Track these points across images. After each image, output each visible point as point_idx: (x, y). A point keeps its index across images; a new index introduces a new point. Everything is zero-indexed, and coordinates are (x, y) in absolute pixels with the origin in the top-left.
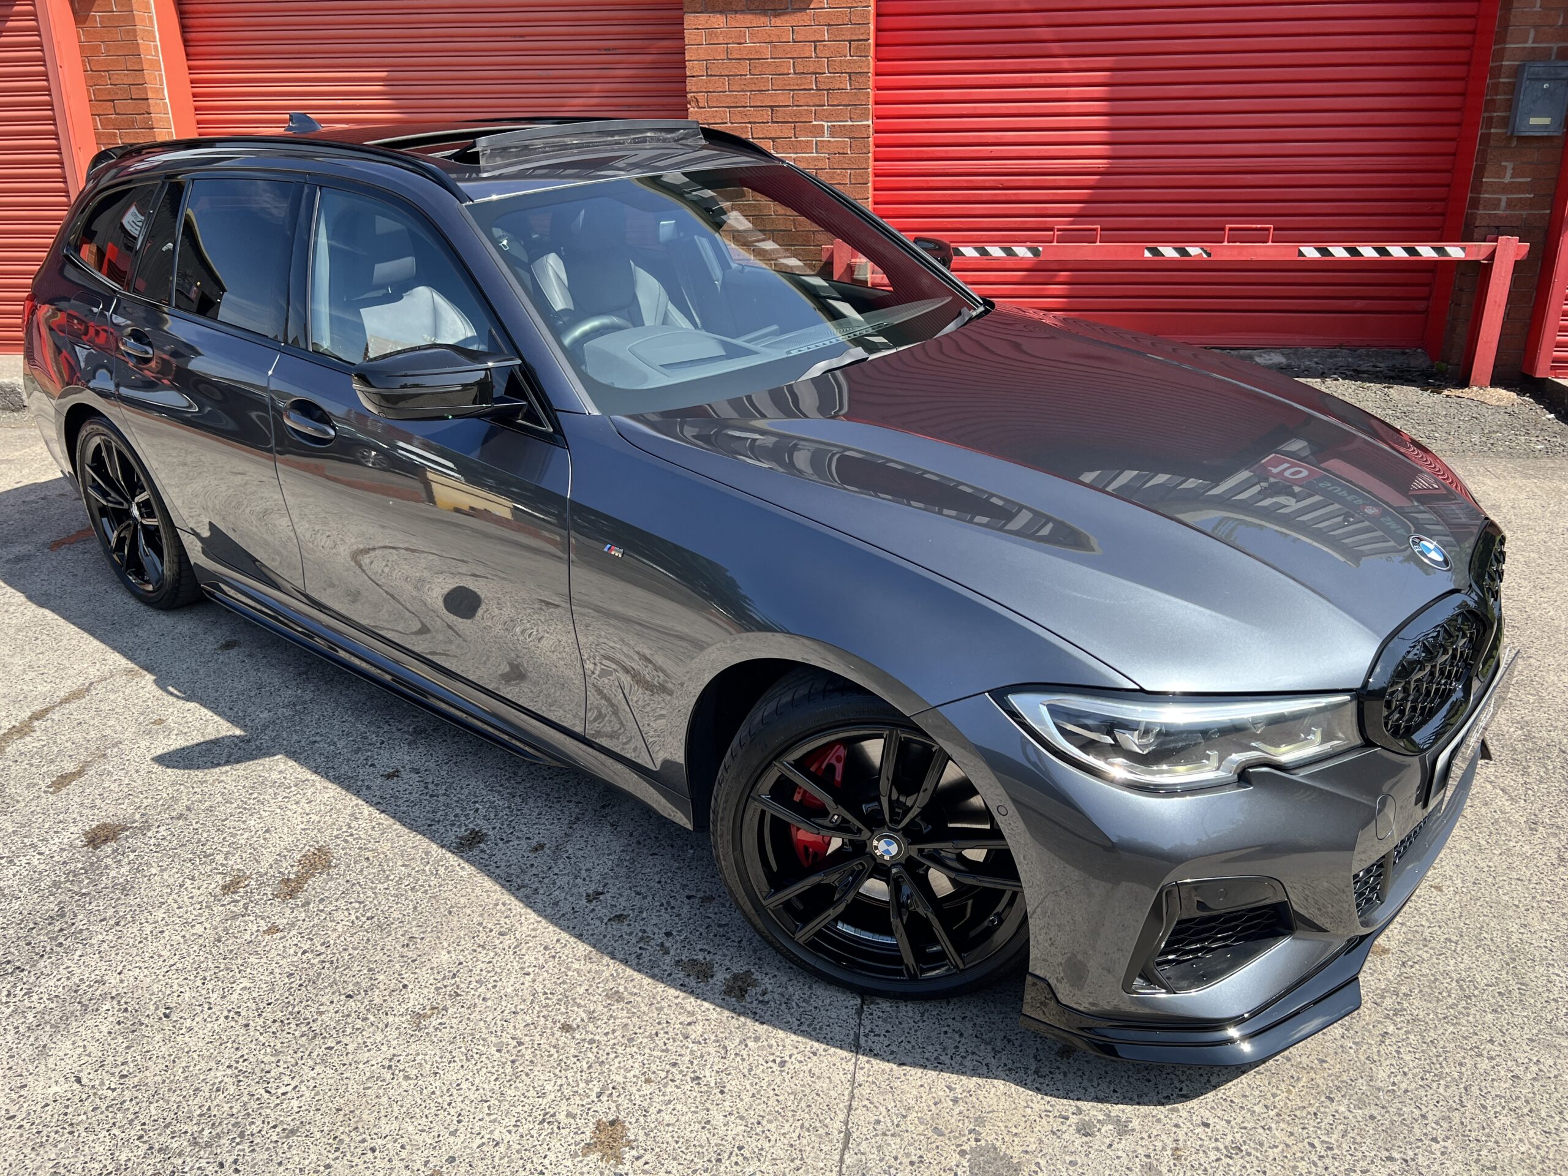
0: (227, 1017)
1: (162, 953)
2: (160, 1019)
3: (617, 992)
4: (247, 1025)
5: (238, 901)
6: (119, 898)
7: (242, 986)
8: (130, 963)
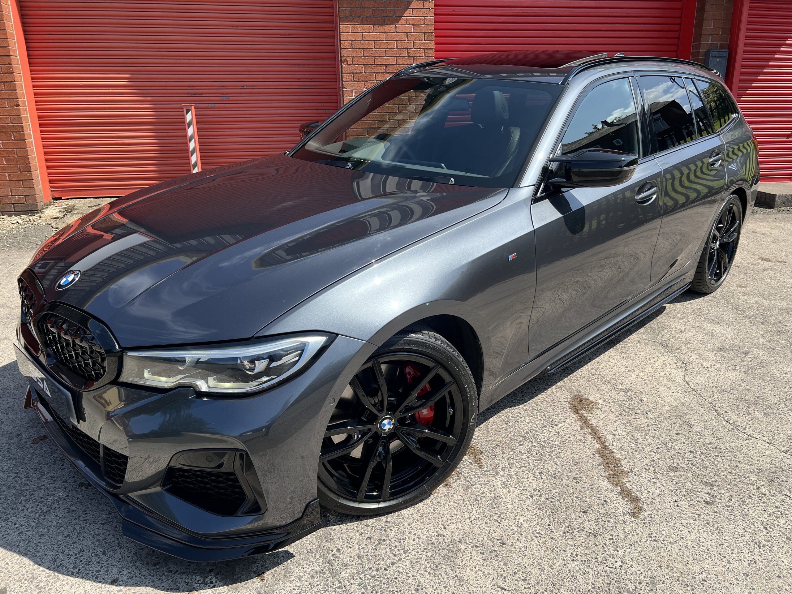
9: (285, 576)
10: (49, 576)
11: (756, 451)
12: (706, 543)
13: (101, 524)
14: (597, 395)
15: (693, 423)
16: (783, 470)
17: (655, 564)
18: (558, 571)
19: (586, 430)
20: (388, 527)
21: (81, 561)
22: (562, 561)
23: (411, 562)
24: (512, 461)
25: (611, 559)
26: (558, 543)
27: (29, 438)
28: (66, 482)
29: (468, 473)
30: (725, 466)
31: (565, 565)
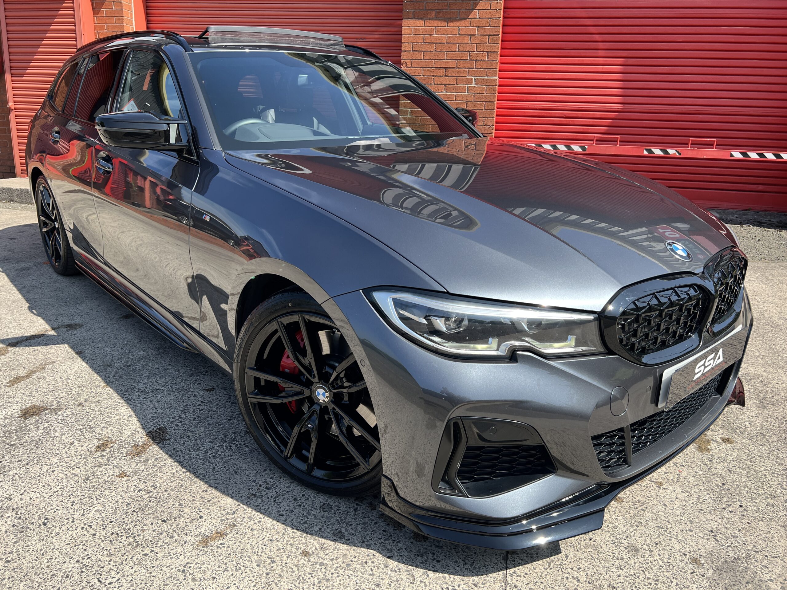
0: (82, 528)
1: (50, 484)
2: (40, 525)
3: (340, 532)
4: (94, 535)
5: (104, 456)
6: (32, 449)
7: (96, 508)
8: (30, 488)
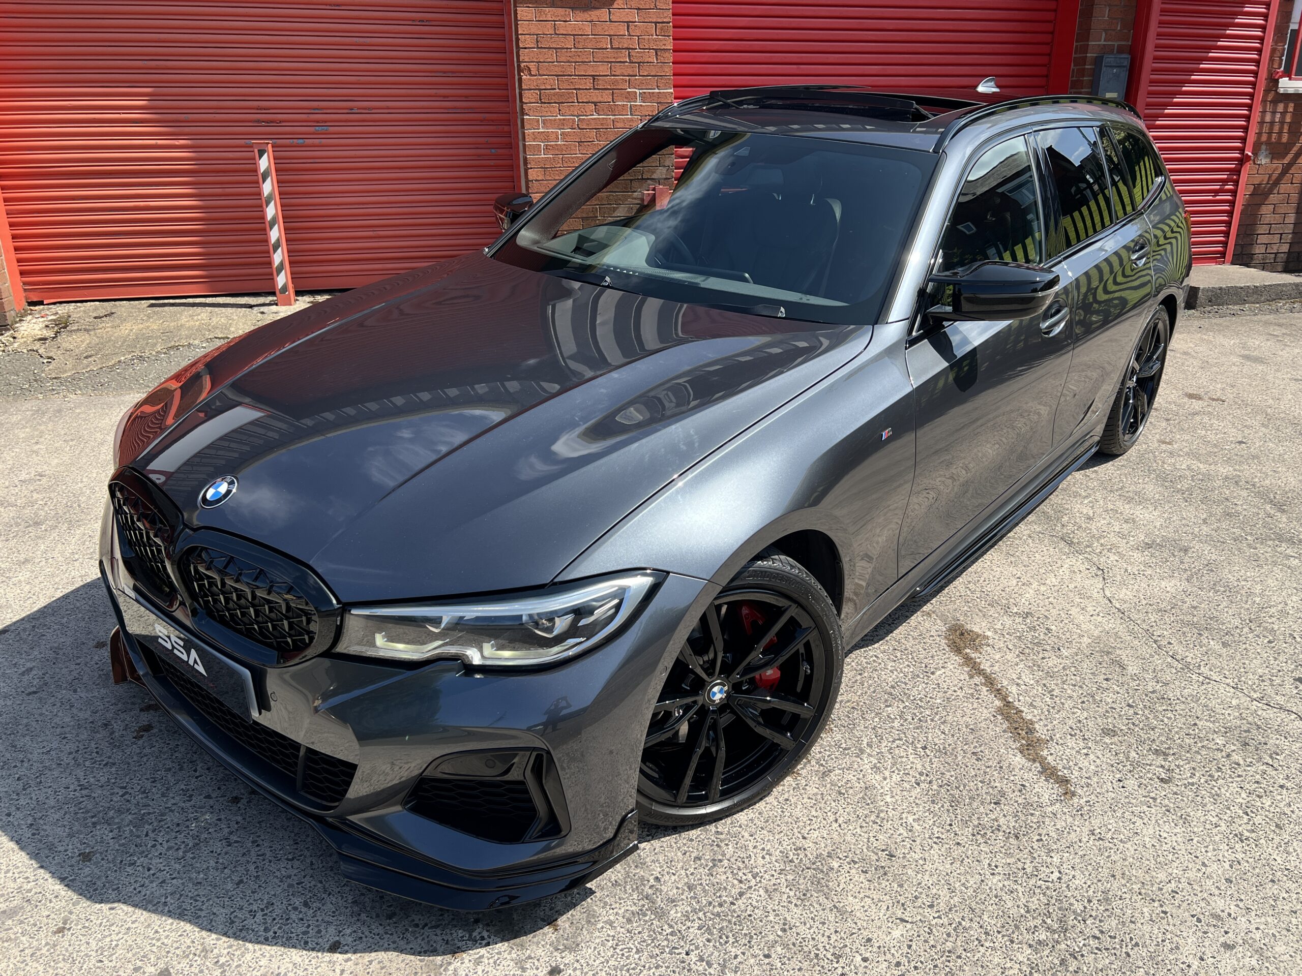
9: (589, 922)
10: (230, 947)
11: (1219, 701)
12: (1169, 838)
13: (288, 859)
14: (984, 624)
15: (1126, 662)
16: (1259, 727)
17: (1105, 872)
18: (974, 891)
19: (978, 679)
20: (721, 841)
21: (274, 919)
22: (978, 876)
23: (767, 891)
24: (880, 731)
25: (1044, 869)
26: (967, 850)
27: (125, 729)
28: (208, 797)
29: (820, 752)
30: (1180, 725)
31: (982, 881)
